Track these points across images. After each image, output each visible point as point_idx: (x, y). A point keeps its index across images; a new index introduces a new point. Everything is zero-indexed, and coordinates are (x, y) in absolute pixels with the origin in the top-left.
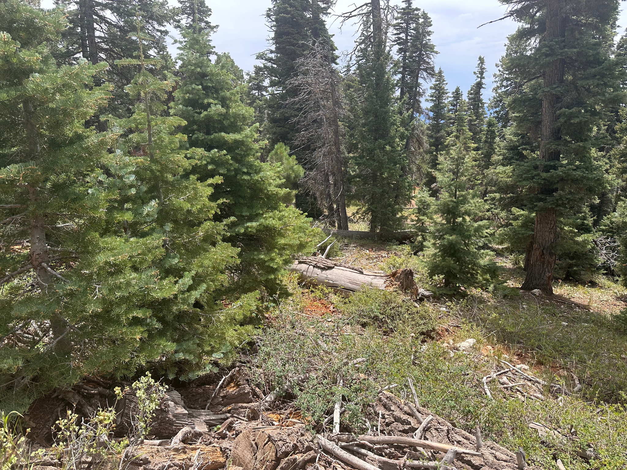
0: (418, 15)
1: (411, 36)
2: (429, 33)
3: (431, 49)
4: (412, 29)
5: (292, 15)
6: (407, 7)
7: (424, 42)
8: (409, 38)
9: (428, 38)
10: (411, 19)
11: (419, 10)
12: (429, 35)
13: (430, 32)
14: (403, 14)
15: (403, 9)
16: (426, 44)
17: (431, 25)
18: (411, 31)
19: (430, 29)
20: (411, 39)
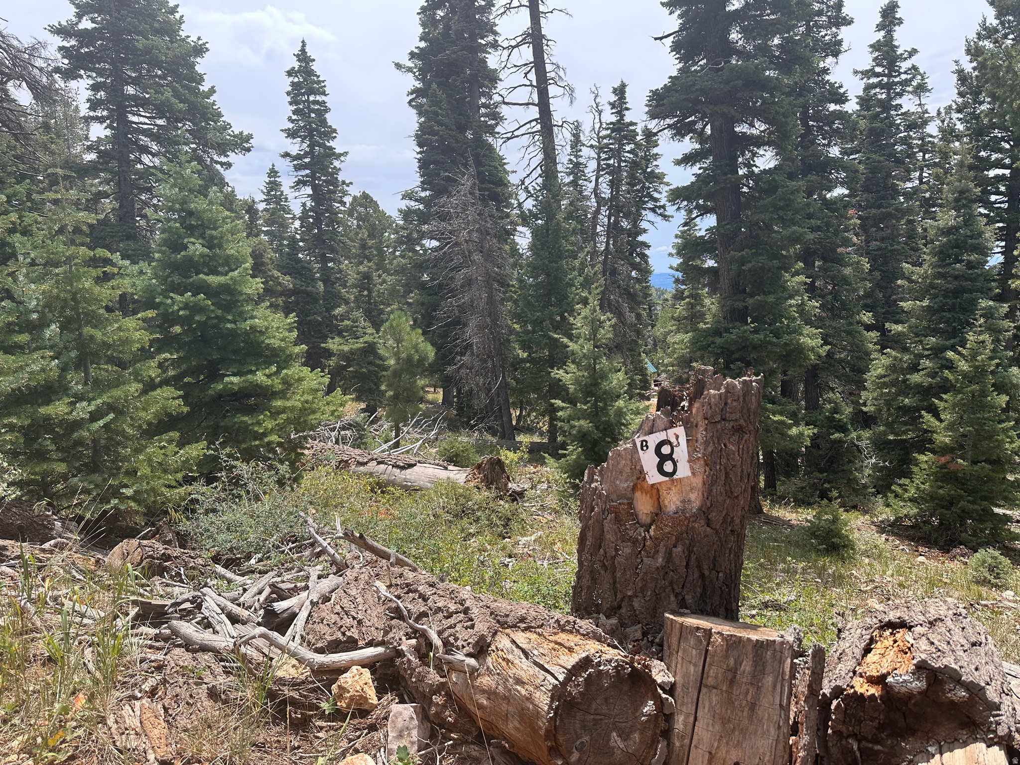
0: (634, 131)
1: (625, 161)
2: (656, 157)
3: (658, 178)
4: (628, 152)
5: (441, 136)
6: (619, 121)
7: (649, 170)
8: (623, 164)
9: (655, 163)
10: (625, 137)
11: (635, 124)
12: (656, 159)
13: (657, 154)
14: (613, 131)
15: (611, 123)
16: (652, 172)
17: (657, 146)
18: (626, 154)
19: (655, 151)
20: (626, 166)
